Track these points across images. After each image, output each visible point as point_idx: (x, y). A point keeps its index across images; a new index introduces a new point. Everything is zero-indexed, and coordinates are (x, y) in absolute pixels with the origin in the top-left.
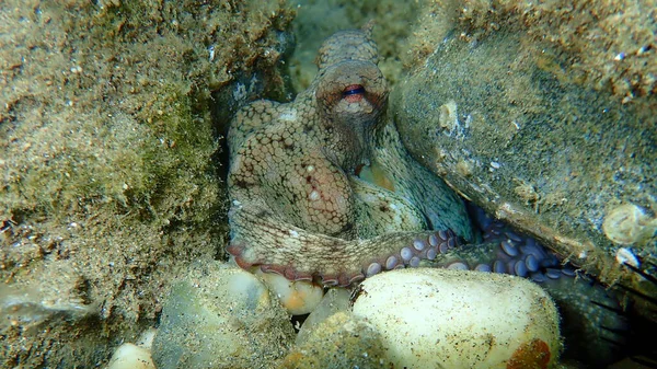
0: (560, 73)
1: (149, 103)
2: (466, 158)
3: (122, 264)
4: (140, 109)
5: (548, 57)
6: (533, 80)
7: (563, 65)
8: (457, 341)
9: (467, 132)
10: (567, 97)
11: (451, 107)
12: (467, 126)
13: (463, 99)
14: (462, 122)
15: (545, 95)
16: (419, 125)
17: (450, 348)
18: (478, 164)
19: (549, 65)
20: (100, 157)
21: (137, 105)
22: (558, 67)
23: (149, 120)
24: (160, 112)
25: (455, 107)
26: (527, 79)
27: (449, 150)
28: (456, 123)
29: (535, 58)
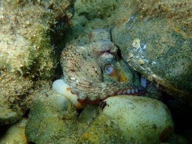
0: (184, 34)
1: (30, 32)
2: (142, 59)
3: (14, 94)
4: (26, 34)
5: (179, 28)
6: (172, 35)
7: (184, 31)
8: (144, 127)
9: (144, 50)
10: (185, 42)
11: (138, 41)
12: (144, 48)
13: (143, 39)
14: (142, 47)
15: (177, 41)
16: (123, 45)
17: (141, 129)
18: (147, 61)
19: (179, 31)
20: (11, 53)
21: (25, 32)
22: (183, 32)
23: (30, 38)
24: (34, 36)
25: (139, 41)
26: (170, 35)
27: (135, 55)
28: (140, 46)
29: (174, 28)
